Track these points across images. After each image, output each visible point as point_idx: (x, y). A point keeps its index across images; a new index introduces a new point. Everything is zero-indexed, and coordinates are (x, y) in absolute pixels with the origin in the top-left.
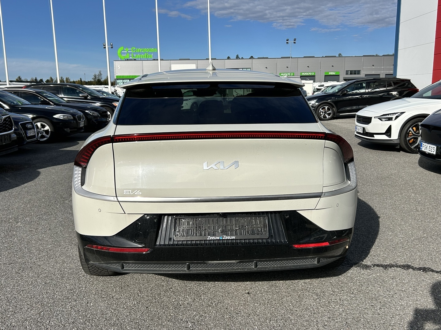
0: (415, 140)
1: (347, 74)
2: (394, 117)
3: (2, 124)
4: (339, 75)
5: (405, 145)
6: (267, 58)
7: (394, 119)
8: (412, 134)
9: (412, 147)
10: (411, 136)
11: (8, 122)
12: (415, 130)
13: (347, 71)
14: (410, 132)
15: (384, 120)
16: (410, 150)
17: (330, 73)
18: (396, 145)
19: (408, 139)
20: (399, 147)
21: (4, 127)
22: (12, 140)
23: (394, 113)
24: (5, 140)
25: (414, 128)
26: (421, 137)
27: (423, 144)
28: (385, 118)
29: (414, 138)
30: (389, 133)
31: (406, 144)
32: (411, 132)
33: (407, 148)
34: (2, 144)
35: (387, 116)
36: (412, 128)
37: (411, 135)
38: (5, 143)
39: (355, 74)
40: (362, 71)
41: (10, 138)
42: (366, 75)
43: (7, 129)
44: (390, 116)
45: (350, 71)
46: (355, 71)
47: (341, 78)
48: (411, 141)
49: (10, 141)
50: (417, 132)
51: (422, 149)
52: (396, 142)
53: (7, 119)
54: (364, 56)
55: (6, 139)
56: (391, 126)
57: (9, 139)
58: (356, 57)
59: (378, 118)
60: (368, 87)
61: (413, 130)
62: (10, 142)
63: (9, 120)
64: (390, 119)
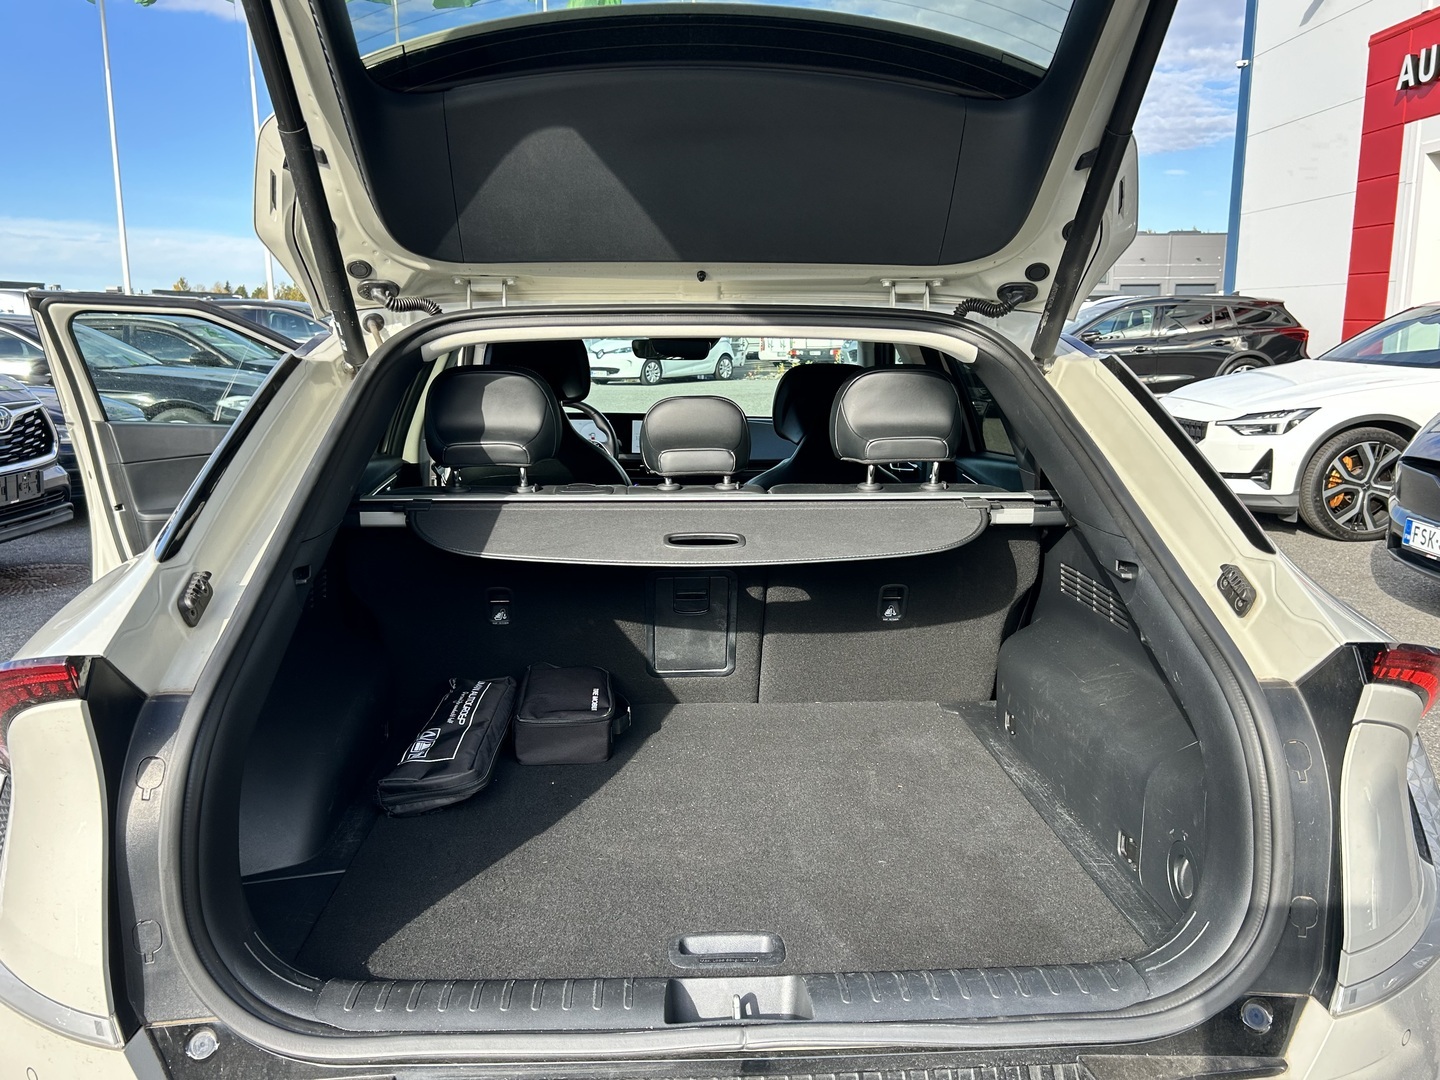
0: (1347, 498)
2: (1283, 422)
3: (10, 436)
5: (1318, 513)
7: (1281, 429)
8: (1341, 477)
9: (1340, 521)
10: (1338, 484)
11: (33, 429)
12: (1350, 467)
14: (1334, 473)
15: (1246, 432)
16: (1331, 529)
18: (1288, 512)
19: (1326, 494)
20: (1295, 521)
21: (16, 445)
22: (46, 487)
23: (1283, 411)
24: (19, 487)
25: (1348, 460)
26: (1399, 497)
27: (1415, 524)
28: (1249, 426)
29: (1347, 493)
30: (1266, 475)
31: (1321, 512)
32: (1338, 472)
33: (1322, 522)
34: (5, 504)
35: (1260, 421)
36: (1341, 460)
37: (1338, 481)
38: (18, 497)
41: (39, 482)
42: (1122, 285)
43: (31, 452)
44: (1267, 421)
48: (1336, 502)
49: (39, 490)
50: (1354, 473)
51: (1411, 543)
52: (1285, 504)
53: (28, 420)
55: (23, 486)
56: (1270, 452)
57: (34, 486)
59: (1230, 426)
60: (1159, 321)
61: (1344, 465)
62: (39, 495)
63: (39, 421)
64: (1266, 430)
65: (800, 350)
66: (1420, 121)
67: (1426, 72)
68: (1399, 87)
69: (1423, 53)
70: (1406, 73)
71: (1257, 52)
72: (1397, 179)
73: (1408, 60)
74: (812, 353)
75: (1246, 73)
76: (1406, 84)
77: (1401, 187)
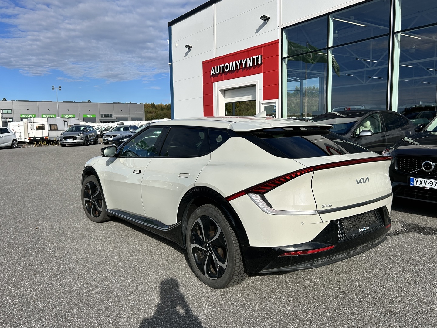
1: (102, 117)
4: (95, 118)
6: (28, 101)
13: (102, 115)
17: (87, 116)
39: (108, 117)
40: (113, 115)
42: (117, 118)
45: (104, 114)
46: (108, 115)
47: (97, 120)
54: (114, 103)
58: (107, 103)
65: (32, 137)
66: (217, 82)
67: (217, 71)
68: (211, 74)
69: (216, 67)
70: (212, 71)
71: (173, 62)
72: (213, 95)
73: (213, 68)
74: (37, 138)
75: (171, 66)
76: (213, 73)
77: (214, 97)
